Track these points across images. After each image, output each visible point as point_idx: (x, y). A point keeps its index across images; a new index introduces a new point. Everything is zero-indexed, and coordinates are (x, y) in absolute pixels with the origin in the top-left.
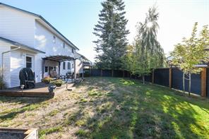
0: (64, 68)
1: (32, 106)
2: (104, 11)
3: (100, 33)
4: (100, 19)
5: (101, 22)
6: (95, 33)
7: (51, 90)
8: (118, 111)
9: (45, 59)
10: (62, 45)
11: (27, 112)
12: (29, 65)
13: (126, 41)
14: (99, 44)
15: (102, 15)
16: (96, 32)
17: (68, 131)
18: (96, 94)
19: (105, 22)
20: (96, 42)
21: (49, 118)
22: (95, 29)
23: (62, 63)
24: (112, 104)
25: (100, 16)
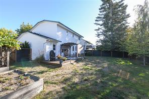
0: (73, 50)
1: (51, 70)
2: (103, 5)
3: (101, 22)
4: (100, 12)
5: (101, 13)
6: (96, 24)
7: (61, 62)
8: (97, 82)
9: (62, 45)
10: (72, 36)
11: (48, 72)
12: (54, 49)
13: (127, 25)
14: (99, 32)
15: (102, 9)
16: (97, 22)
17: (60, 85)
18: (88, 69)
19: (105, 13)
20: (97, 30)
21: (55, 77)
22: (96, 20)
23: (72, 47)
24: (95, 77)
25: (100, 9)
